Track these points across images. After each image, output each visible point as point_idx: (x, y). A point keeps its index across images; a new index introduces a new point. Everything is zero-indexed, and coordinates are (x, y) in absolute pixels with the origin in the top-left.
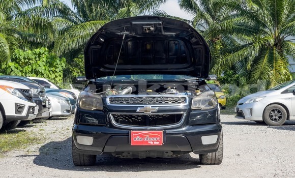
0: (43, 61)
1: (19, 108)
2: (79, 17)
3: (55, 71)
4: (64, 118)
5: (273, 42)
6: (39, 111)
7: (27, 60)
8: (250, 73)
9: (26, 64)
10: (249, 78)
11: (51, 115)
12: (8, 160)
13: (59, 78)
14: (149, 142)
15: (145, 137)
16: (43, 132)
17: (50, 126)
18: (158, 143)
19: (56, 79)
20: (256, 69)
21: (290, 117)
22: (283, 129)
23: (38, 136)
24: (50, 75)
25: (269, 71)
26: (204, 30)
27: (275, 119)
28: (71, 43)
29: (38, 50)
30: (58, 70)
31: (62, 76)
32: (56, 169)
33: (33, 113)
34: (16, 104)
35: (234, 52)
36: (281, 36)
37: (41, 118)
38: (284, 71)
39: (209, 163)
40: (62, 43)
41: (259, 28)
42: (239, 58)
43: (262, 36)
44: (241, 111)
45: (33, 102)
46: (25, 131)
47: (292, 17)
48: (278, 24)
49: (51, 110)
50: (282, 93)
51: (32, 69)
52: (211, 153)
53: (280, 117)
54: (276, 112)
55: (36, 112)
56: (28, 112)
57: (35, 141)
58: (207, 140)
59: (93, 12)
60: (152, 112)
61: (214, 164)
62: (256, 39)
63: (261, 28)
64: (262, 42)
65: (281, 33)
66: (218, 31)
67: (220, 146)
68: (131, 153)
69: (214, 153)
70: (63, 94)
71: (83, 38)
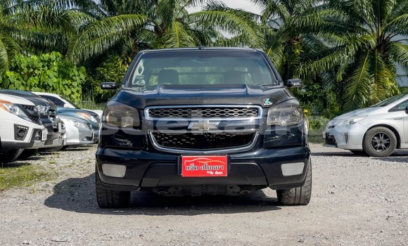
0: (54, 71)
1: (20, 131)
2: (103, 10)
3: (71, 85)
4: (84, 148)
5: (375, 44)
6: (48, 136)
7: (32, 70)
8: (342, 88)
9: (30, 75)
10: (341, 94)
11: (65, 144)
12: (4, 200)
13: (76, 94)
14: (208, 172)
15: (202, 164)
16: (55, 166)
17: (64, 159)
18: (221, 173)
19: (72, 96)
20: (351, 81)
21: (401, 144)
22: (393, 161)
23: (48, 170)
24: (64, 91)
25: (369, 84)
26: (278, 28)
27: (380, 148)
28: (92, 47)
29: (47, 55)
30: (75, 84)
31: (81, 92)
32: (73, 212)
33: (40, 139)
34: (16, 126)
35: (320, 59)
36: (386, 35)
37: (51, 148)
38: (389, 84)
39: (292, 202)
40: (78, 46)
41: (354, 24)
42: (327, 67)
43: (359, 36)
44: (333, 136)
45: (39, 124)
46: (29, 164)
47: (401, 8)
48: (381, 19)
49: (65, 137)
50: (390, 111)
51: (39, 82)
52: (294, 189)
53: (387, 145)
54: (382, 138)
55: (44, 138)
56: (33, 138)
57: (43, 176)
58: (289, 169)
59: (122, 3)
60: (210, 129)
61: (299, 204)
62: (350, 39)
63: (357, 24)
64: (359, 43)
65: (386, 30)
66: (298, 29)
67: (308, 179)
68: (180, 189)
69: (299, 188)
70: (83, 116)
71: (108, 39)
